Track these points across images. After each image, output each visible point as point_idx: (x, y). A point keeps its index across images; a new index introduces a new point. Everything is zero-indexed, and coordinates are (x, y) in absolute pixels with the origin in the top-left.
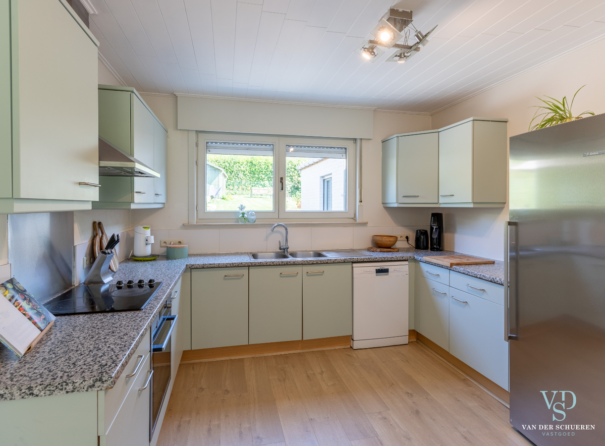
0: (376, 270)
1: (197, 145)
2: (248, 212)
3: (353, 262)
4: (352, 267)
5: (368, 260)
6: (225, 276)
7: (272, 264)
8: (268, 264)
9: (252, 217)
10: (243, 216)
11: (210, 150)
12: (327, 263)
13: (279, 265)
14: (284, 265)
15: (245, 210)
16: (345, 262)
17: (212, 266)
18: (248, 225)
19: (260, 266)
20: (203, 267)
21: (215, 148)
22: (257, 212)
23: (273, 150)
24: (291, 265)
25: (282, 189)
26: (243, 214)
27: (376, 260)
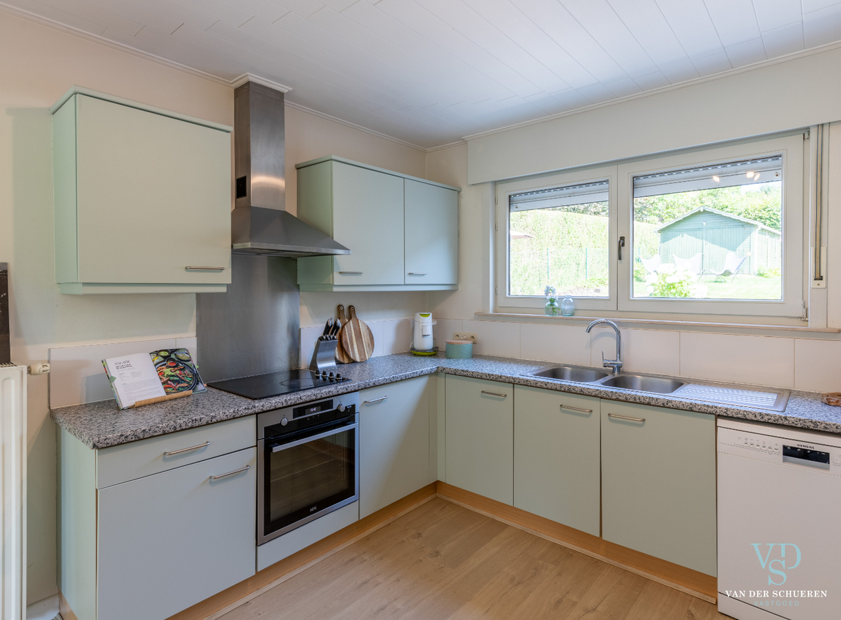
0: (785, 448)
1: (496, 202)
2: (561, 299)
3: (719, 416)
4: (716, 427)
5: (759, 418)
6: (483, 392)
7: (545, 387)
8: (538, 385)
9: (567, 307)
10: (552, 305)
11: (519, 205)
12: (649, 404)
13: (556, 390)
14: (564, 391)
15: (556, 295)
16: (691, 410)
17: (465, 374)
18: (558, 319)
19: (525, 385)
20: (455, 373)
21: (525, 201)
22: (576, 299)
23: (608, 190)
24: (576, 393)
25: (620, 258)
26: (552, 301)
27: (786, 423)
